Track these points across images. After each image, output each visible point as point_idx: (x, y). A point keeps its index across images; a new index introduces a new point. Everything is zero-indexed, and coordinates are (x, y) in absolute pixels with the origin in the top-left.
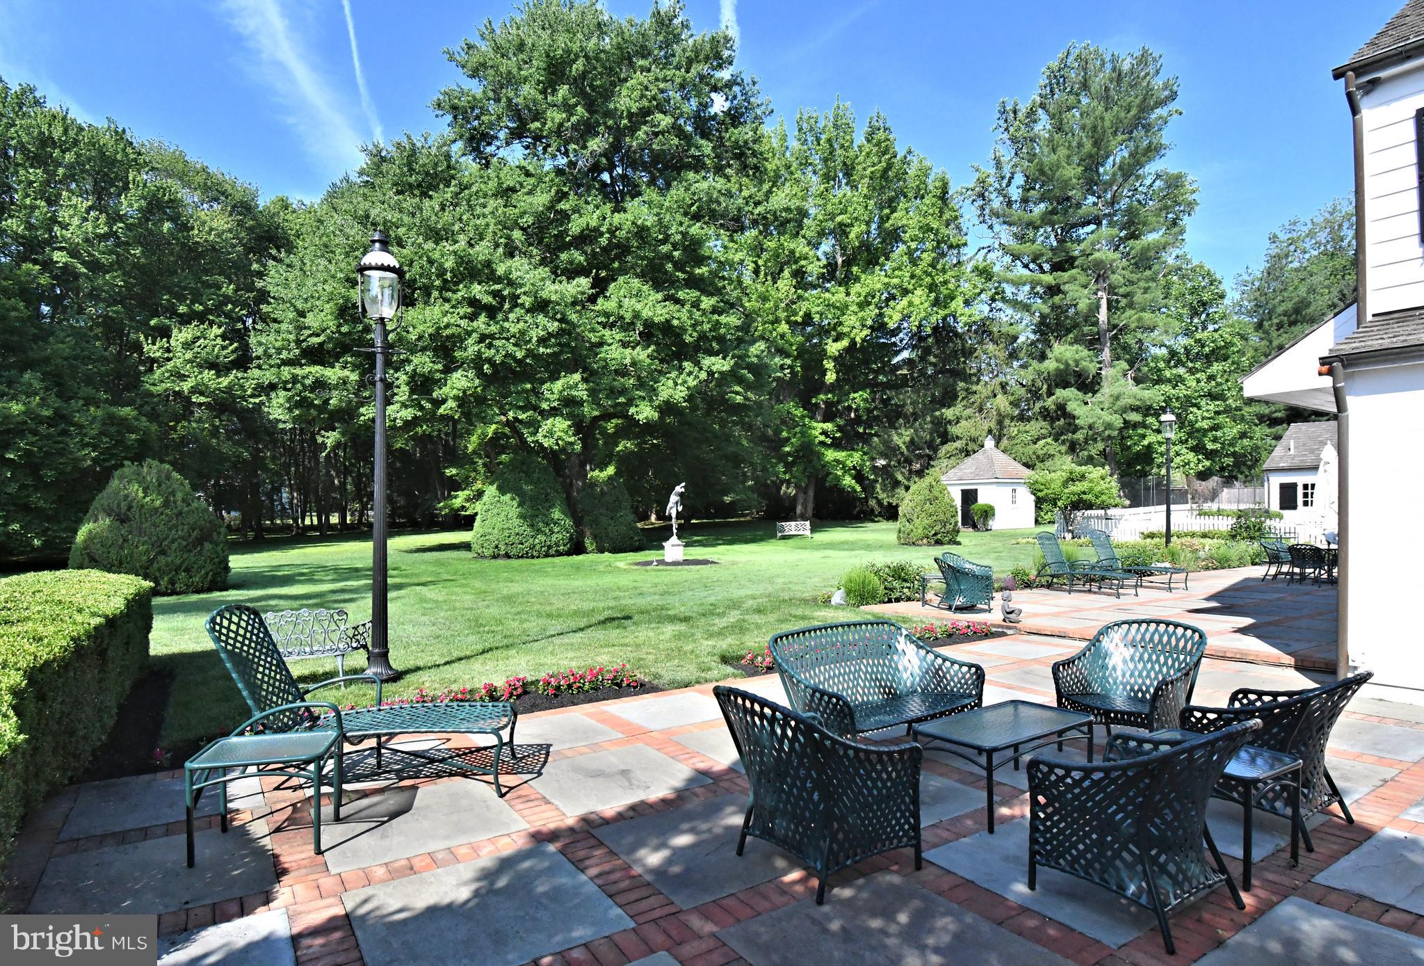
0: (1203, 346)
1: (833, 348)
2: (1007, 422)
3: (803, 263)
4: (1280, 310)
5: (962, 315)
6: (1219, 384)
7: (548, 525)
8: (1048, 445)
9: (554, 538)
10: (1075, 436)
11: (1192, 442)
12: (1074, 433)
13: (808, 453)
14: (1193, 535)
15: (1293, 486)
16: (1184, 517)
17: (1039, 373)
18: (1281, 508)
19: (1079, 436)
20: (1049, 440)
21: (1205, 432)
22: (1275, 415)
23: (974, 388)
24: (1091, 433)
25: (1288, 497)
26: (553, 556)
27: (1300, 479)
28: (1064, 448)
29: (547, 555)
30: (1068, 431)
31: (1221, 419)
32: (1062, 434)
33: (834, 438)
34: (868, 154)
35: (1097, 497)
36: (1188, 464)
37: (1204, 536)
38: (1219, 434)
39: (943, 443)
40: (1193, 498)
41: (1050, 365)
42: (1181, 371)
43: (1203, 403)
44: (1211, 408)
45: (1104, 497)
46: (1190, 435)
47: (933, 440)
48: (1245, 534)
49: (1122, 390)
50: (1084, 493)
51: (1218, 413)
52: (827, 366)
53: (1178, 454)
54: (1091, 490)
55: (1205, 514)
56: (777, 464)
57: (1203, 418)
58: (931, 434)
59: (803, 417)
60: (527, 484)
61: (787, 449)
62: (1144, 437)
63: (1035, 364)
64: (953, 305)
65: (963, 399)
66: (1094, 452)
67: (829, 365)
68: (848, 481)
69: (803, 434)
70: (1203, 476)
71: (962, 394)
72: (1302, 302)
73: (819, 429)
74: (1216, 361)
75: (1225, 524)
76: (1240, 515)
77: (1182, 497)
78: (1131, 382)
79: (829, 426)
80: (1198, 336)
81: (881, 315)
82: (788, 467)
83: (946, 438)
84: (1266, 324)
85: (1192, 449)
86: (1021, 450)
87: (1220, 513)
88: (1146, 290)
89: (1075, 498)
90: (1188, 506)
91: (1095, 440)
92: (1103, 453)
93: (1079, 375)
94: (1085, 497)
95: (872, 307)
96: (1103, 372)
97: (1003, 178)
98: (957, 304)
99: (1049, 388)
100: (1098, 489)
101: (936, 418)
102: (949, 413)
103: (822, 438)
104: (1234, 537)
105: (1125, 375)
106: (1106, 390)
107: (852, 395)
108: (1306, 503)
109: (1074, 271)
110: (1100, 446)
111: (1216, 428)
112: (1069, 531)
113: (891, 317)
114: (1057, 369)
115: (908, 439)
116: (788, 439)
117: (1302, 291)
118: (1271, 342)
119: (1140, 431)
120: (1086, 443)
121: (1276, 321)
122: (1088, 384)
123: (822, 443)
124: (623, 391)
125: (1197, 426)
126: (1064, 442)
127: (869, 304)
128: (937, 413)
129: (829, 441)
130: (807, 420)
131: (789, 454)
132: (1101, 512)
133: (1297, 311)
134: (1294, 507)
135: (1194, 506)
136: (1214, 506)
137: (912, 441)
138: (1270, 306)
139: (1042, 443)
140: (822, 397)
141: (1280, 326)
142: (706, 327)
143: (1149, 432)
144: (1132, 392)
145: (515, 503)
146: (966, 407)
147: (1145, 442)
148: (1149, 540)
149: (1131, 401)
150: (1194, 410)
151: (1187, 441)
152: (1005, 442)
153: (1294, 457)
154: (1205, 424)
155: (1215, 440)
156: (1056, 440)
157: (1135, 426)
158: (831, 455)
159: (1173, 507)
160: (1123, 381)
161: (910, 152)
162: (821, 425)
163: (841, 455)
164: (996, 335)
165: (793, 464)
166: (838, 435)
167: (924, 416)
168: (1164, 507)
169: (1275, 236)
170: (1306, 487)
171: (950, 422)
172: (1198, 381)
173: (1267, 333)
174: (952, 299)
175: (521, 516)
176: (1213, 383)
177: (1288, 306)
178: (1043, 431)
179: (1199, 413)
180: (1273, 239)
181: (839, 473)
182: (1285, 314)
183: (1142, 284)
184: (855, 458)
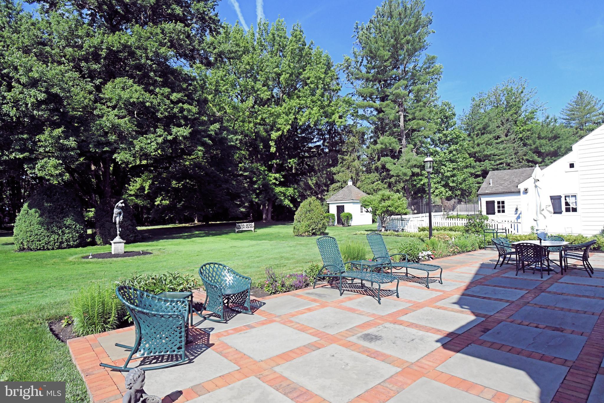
0: (446, 137)
1: (274, 135)
2: (360, 174)
3: (259, 93)
4: (477, 128)
5: (337, 122)
6: (454, 155)
7: (60, 228)
8: (379, 184)
9: (66, 237)
10: (391, 180)
11: (443, 183)
12: (390, 179)
13: (266, 189)
14: (445, 229)
15: (493, 202)
16: (438, 219)
17: (374, 150)
18: (487, 214)
19: (393, 180)
20: (379, 182)
21: (448, 177)
22: (477, 173)
23: (345, 157)
24: (398, 178)
25: (490, 208)
26: (65, 248)
27: (496, 199)
28: (386, 186)
29: (60, 248)
30: (387, 178)
31: (455, 172)
32: (385, 179)
33: (280, 181)
34: (291, 41)
35: (396, 209)
36: (442, 193)
37: (451, 230)
38: (455, 179)
39: (332, 184)
40: (444, 209)
41: (379, 146)
42: (438, 149)
43: (447, 164)
44: (451, 166)
45: (400, 209)
46: (442, 179)
47: (327, 182)
48: (474, 230)
49: (411, 157)
50: (389, 206)
51: (454, 169)
52: (271, 144)
53: (437, 188)
54: (393, 204)
55: (451, 217)
56: (252, 194)
57: (448, 171)
58: (326, 179)
59: (264, 171)
60: (47, 202)
61: (256, 186)
62: (421, 180)
63: (372, 146)
64: (333, 117)
65: (341, 163)
66: (399, 188)
67: (272, 143)
68: (287, 202)
69: (264, 179)
70: (449, 199)
71: (340, 161)
72: (486, 125)
73: (273, 177)
74: (453, 144)
75: (461, 223)
76: (469, 218)
77: (439, 209)
78: (415, 154)
79: (277, 175)
80: (444, 132)
81: (296, 118)
82: (258, 195)
83: (333, 181)
84: (472, 134)
85: (443, 186)
86: (366, 187)
87: (458, 217)
88: (420, 111)
89: (385, 209)
90: (442, 213)
91: (400, 182)
92: (403, 188)
93: (392, 151)
94: (390, 209)
95: (292, 114)
96: (403, 150)
97: (358, 62)
98: (336, 117)
99: (379, 156)
100: (396, 204)
101: (328, 171)
102: (334, 169)
103: (274, 181)
104: (467, 231)
105: (412, 151)
106: (404, 157)
107: (289, 161)
108: (499, 211)
109: (388, 102)
110: (402, 185)
111: (453, 176)
112: (383, 227)
113: (300, 120)
114: (382, 148)
115: (315, 182)
116: (256, 181)
117: (486, 120)
118: (474, 141)
119: (420, 177)
120: (396, 183)
121: (476, 133)
122: (395, 155)
123: (275, 184)
124: (108, 144)
125: (445, 175)
126: (386, 183)
127: (290, 113)
128: (329, 170)
129: (278, 183)
130: (266, 173)
131: (256, 189)
132: (399, 217)
133: (484, 128)
134: (494, 213)
135: (445, 213)
136: (455, 213)
137: (317, 183)
138: (473, 126)
139: (375, 183)
140: (274, 161)
141: (477, 135)
142: (176, 110)
143: (423, 178)
144: (416, 159)
145: (37, 215)
146: (342, 167)
147: (422, 183)
148: (422, 232)
149: (415, 163)
150: (444, 167)
151: (441, 182)
152: (359, 184)
153: (492, 188)
154: (449, 174)
155: (453, 182)
156: (382, 182)
157: (418, 175)
158: (278, 189)
159: (433, 214)
160: (411, 153)
161: (312, 43)
162: (273, 175)
163: (283, 189)
164: (355, 132)
165: (260, 193)
166: (282, 180)
167: (323, 171)
168: (428, 214)
169: (474, 98)
170: (499, 203)
171: (335, 174)
172: (445, 153)
173: (472, 138)
174: (333, 114)
175: (41, 223)
176: (451, 155)
177: (481, 126)
178: (376, 178)
179: (446, 169)
180: (474, 100)
181: (282, 198)
182: (479, 129)
183: (419, 108)
184: (290, 191)
